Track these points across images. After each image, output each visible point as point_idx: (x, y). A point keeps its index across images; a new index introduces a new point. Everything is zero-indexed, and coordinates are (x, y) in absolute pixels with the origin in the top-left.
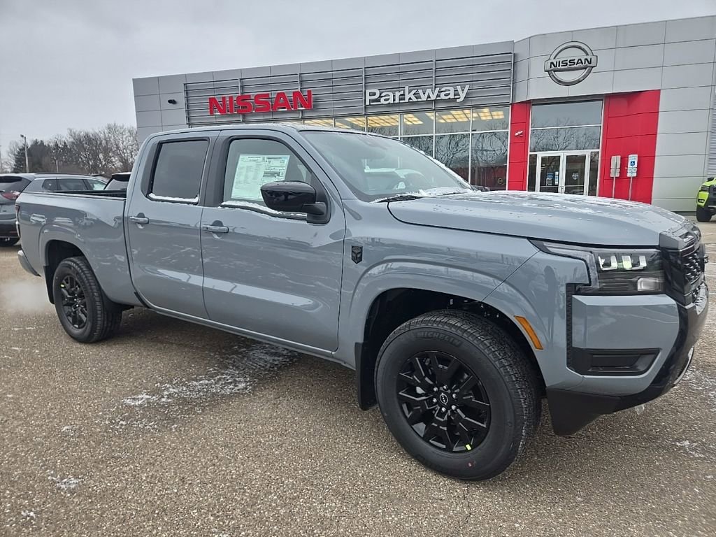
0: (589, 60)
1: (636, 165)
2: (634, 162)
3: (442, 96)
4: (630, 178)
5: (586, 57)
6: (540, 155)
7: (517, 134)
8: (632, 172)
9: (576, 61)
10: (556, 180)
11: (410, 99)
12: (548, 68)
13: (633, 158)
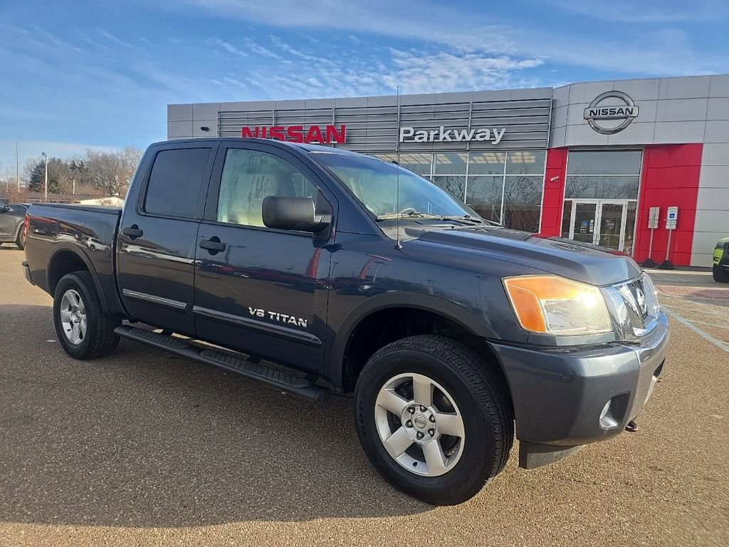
0: (630, 110)
1: (676, 218)
2: (674, 214)
3: (478, 138)
4: (669, 230)
5: (627, 107)
6: (575, 202)
7: (552, 179)
8: (671, 224)
9: (617, 111)
10: (591, 227)
11: (445, 138)
12: (588, 116)
13: (673, 210)
